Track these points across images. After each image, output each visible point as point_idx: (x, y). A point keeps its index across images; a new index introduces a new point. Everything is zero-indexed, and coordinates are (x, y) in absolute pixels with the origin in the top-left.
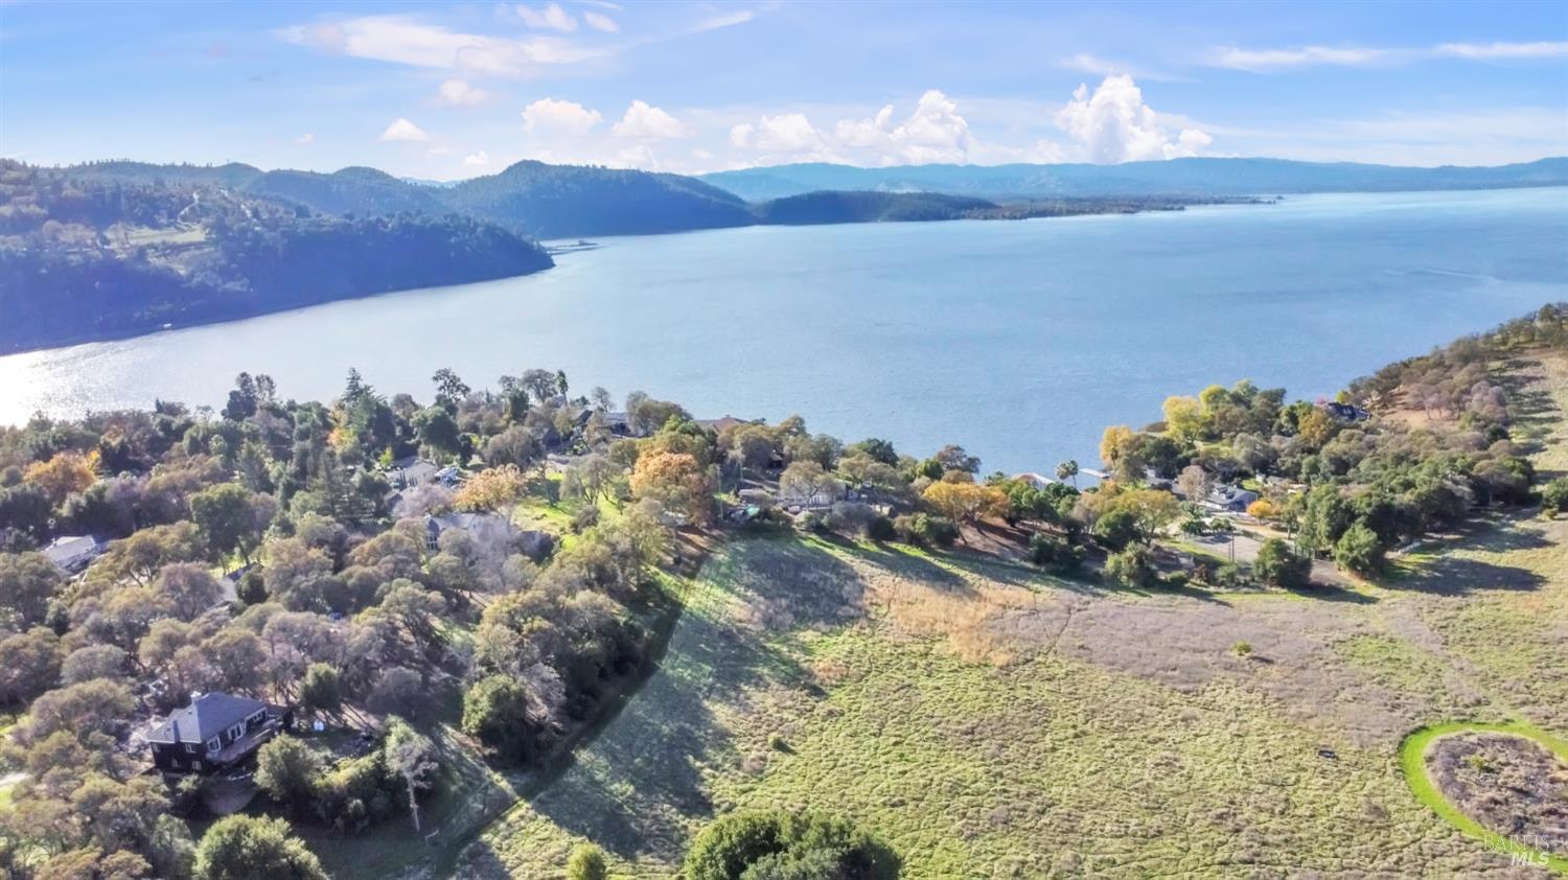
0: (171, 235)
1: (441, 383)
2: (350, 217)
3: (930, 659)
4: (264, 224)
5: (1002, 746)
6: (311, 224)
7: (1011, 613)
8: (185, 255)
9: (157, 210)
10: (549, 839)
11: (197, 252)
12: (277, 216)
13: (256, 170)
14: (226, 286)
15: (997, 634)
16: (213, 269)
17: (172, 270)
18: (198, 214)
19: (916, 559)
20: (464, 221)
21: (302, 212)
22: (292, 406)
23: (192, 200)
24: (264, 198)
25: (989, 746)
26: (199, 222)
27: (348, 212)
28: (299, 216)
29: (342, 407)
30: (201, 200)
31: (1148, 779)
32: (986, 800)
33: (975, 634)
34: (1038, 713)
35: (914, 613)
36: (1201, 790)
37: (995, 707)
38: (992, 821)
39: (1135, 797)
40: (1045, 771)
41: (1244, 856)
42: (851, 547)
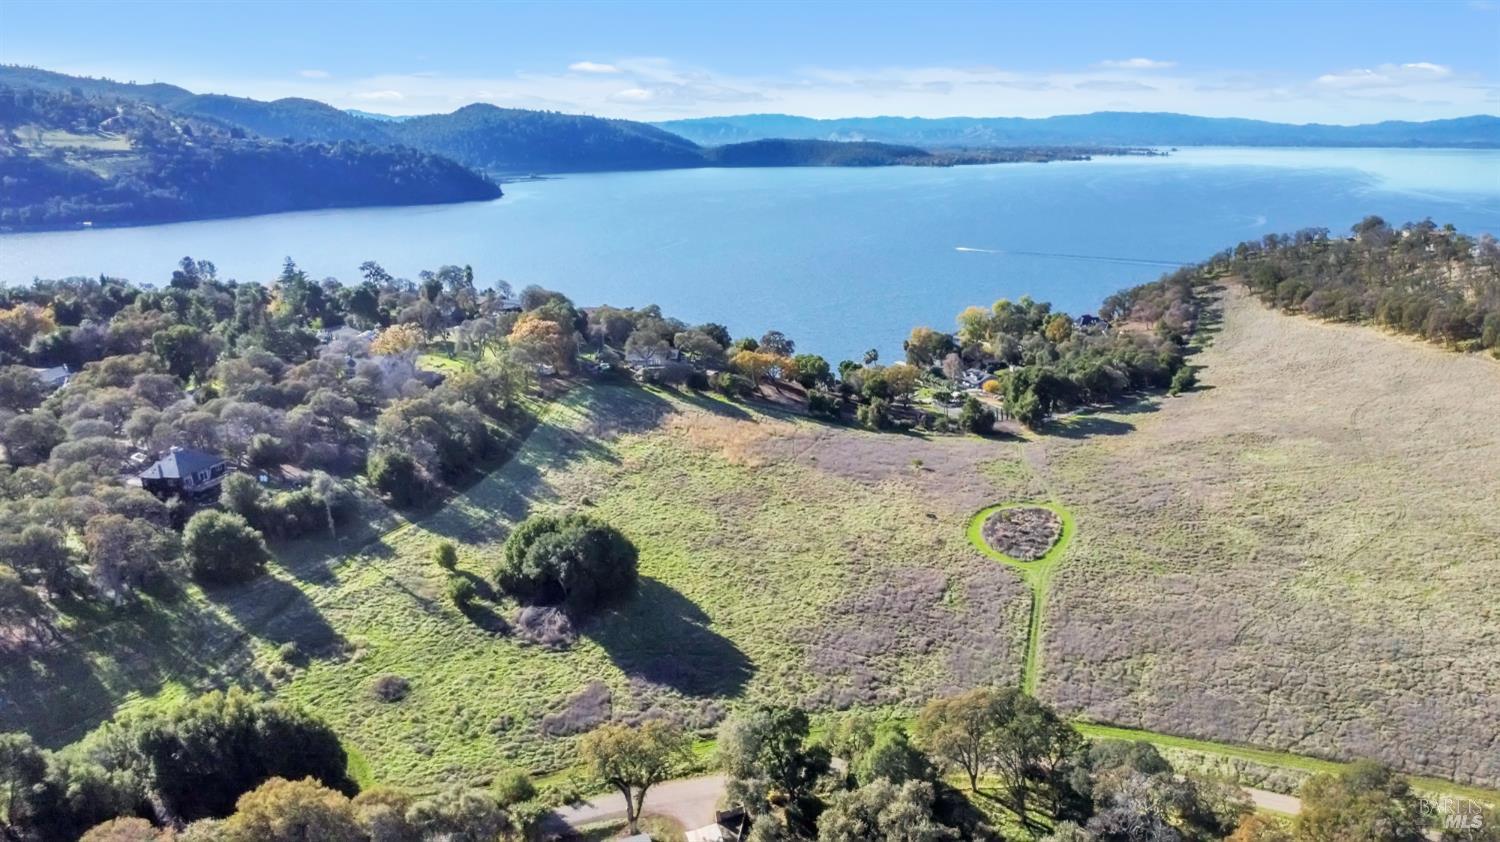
0: (93, 141)
1: (367, 272)
2: (290, 141)
3: (706, 461)
4: (195, 140)
5: (734, 508)
6: (250, 144)
7: (774, 438)
8: (108, 160)
9: (75, 117)
10: (423, 544)
11: (120, 159)
12: (211, 134)
13: (185, 92)
14: (154, 192)
15: (758, 449)
16: (139, 175)
17: (93, 173)
18: (121, 126)
19: (721, 403)
20: (410, 152)
21: (238, 134)
22: (233, 285)
23: (116, 113)
24: (196, 118)
25: (724, 508)
26: (123, 133)
27: (287, 137)
28: (233, 136)
29: (277, 288)
30: (125, 113)
31: (816, 525)
32: (711, 533)
33: (743, 448)
34: (765, 492)
35: (705, 435)
36: (845, 531)
37: (738, 487)
38: (710, 543)
39: (803, 534)
40: (755, 520)
41: (851, 560)
42: (675, 393)
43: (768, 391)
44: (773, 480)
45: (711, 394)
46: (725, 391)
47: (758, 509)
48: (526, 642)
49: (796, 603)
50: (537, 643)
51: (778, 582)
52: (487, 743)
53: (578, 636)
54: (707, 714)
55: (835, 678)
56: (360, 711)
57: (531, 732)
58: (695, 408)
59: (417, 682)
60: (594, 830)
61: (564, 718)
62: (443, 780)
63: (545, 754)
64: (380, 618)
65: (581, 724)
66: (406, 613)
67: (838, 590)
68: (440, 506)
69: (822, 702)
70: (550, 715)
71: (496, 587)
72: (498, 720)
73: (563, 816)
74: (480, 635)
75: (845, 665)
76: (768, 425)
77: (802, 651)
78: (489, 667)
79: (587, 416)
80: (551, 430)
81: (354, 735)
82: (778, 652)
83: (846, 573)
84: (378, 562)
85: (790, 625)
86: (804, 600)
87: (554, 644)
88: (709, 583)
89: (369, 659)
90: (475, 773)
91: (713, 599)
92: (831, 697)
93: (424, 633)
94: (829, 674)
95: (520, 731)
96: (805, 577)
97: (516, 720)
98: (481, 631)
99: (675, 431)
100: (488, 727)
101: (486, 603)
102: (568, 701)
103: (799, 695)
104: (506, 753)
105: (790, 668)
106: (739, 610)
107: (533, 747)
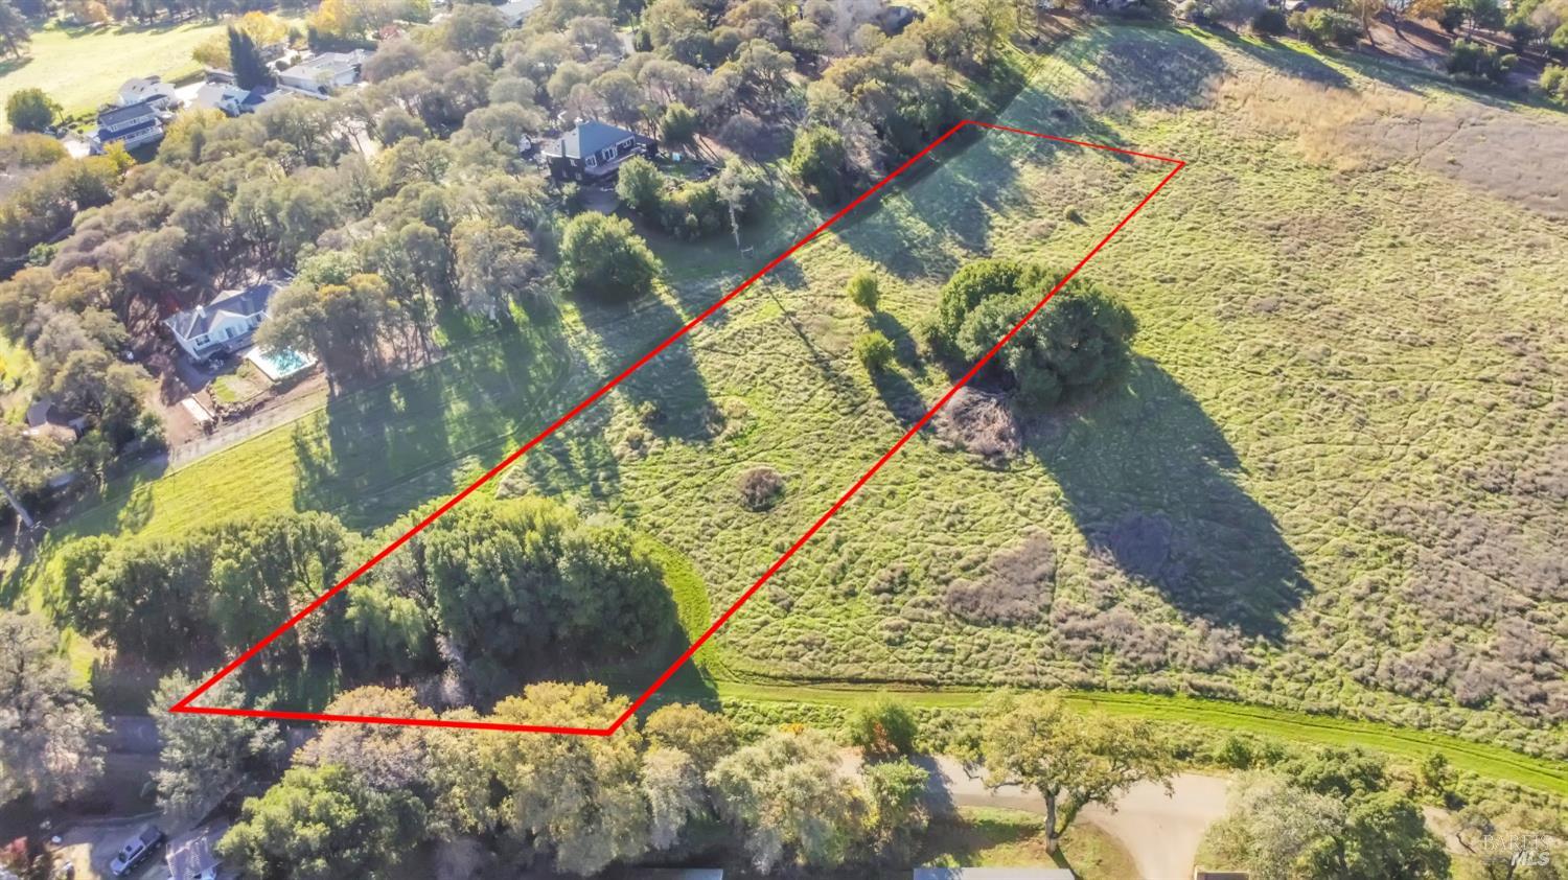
3: (1268, 155)
5: (1305, 245)
7: (1386, 119)
10: (841, 266)
15: (1356, 139)
19: (1303, 56)
25: (1288, 243)
31: (1450, 294)
32: (1260, 289)
33: (1331, 136)
34: (1362, 219)
35: (1271, 110)
36: (1505, 313)
37: (1316, 208)
38: (1257, 307)
39: (1424, 308)
40: (1339, 272)
41: (1513, 377)
42: (1232, 39)
43: (1383, 35)
44: (1378, 199)
45: (1288, 42)
46: (1311, 37)
47: (1346, 250)
48: (949, 445)
49: (1398, 450)
50: (964, 449)
51: (1369, 400)
52: (865, 606)
53: (1024, 449)
54: (1209, 645)
55: (1460, 631)
56: (717, 518)
57: (928, 605)
58: (1259, 65)
59: (794, 484)
60: (990, 823)
61: (978, 593)
62: (795, 658)
63: (942, 650)
64: (768, 374)
65: (1002, 609)
66: (802, 370)
67: (1481, 437)
68: (875, 207)
69: (1428, 677)
70: (961, 582)
71: (922, 347)
72: (885, 573)
73: (948, 780)
74: (889, 421)
75: (1483, 608)
76: (1377, 95)
77: (1400, 556)
78: (892, 478)
79: (1093, 77)
80: (1041, 99)
81: (700, 554)
82: (1357, 548)
83: (1502, 401)
84: (781, 290)
85: (1384, 495)
86: (1415, 447)
87: (987, 456)
88: (1246, 383)
89: (743, 436)
90: (841, 656)
91: (1249, 415)
92: (1449, 672)
93: (818, 406)
94: (1448, 619)
95: (912, 600)
96: (1420, 399)
97: (911, 577)
98: (890, 415)
99: (1223, 102)
100: (872, 581)
101: (905, 371)
102: (990, 562)
103: (1387, 652)
104: (887, 634)
105: (1374, 589)
106: (1293, 446)
107: (926, 634)
